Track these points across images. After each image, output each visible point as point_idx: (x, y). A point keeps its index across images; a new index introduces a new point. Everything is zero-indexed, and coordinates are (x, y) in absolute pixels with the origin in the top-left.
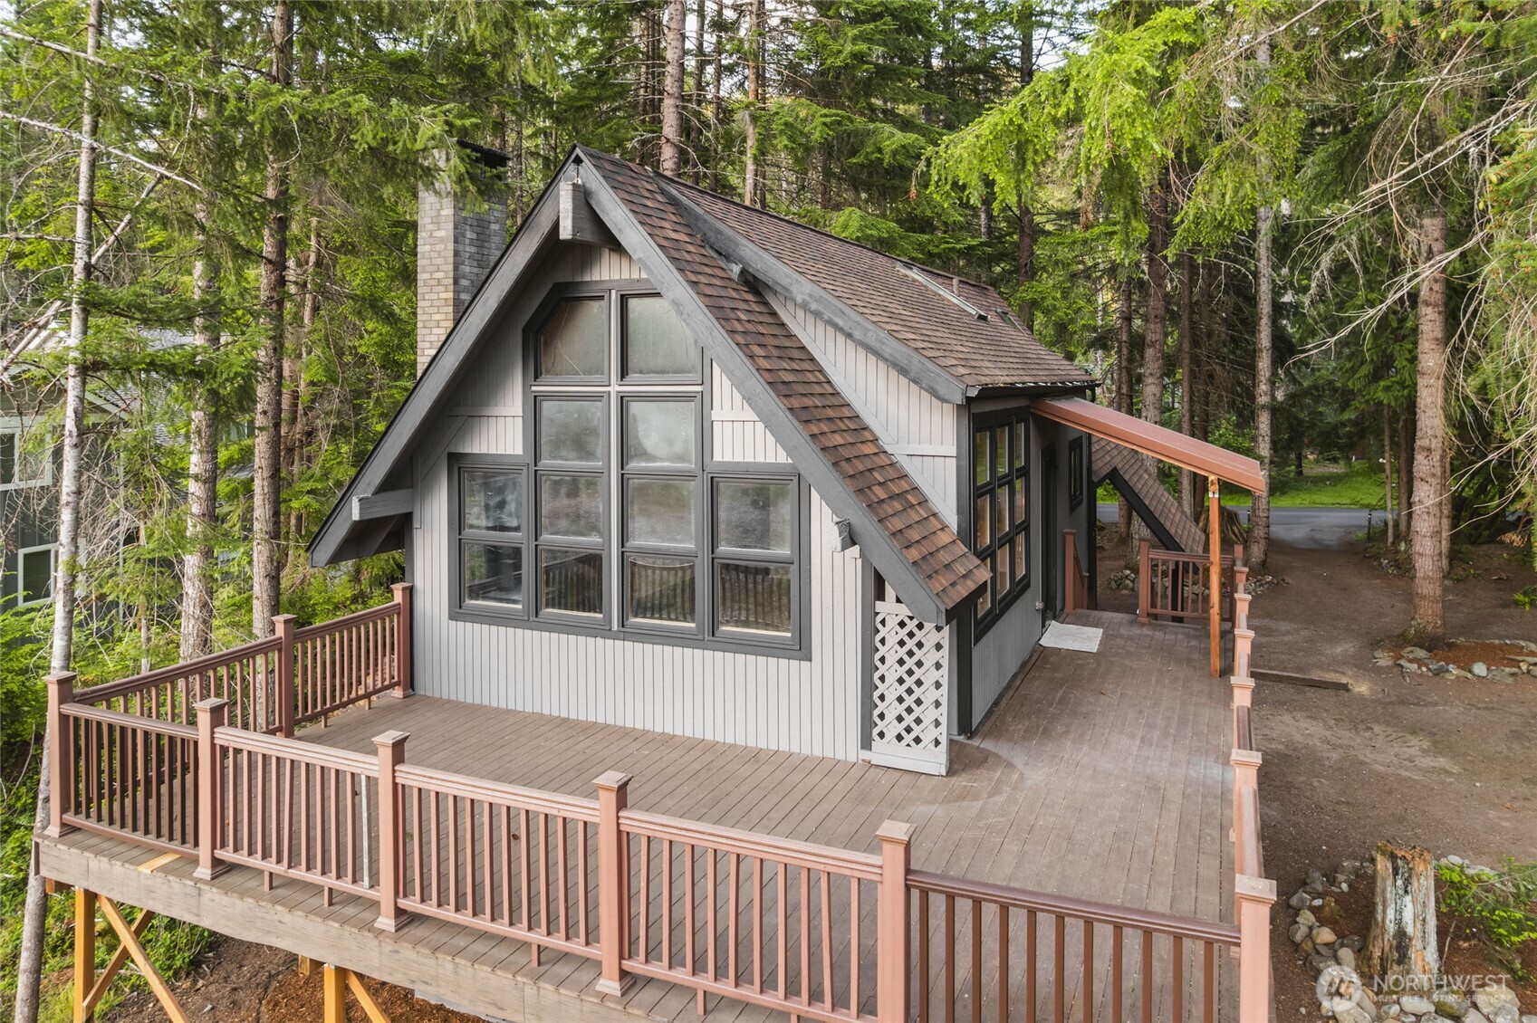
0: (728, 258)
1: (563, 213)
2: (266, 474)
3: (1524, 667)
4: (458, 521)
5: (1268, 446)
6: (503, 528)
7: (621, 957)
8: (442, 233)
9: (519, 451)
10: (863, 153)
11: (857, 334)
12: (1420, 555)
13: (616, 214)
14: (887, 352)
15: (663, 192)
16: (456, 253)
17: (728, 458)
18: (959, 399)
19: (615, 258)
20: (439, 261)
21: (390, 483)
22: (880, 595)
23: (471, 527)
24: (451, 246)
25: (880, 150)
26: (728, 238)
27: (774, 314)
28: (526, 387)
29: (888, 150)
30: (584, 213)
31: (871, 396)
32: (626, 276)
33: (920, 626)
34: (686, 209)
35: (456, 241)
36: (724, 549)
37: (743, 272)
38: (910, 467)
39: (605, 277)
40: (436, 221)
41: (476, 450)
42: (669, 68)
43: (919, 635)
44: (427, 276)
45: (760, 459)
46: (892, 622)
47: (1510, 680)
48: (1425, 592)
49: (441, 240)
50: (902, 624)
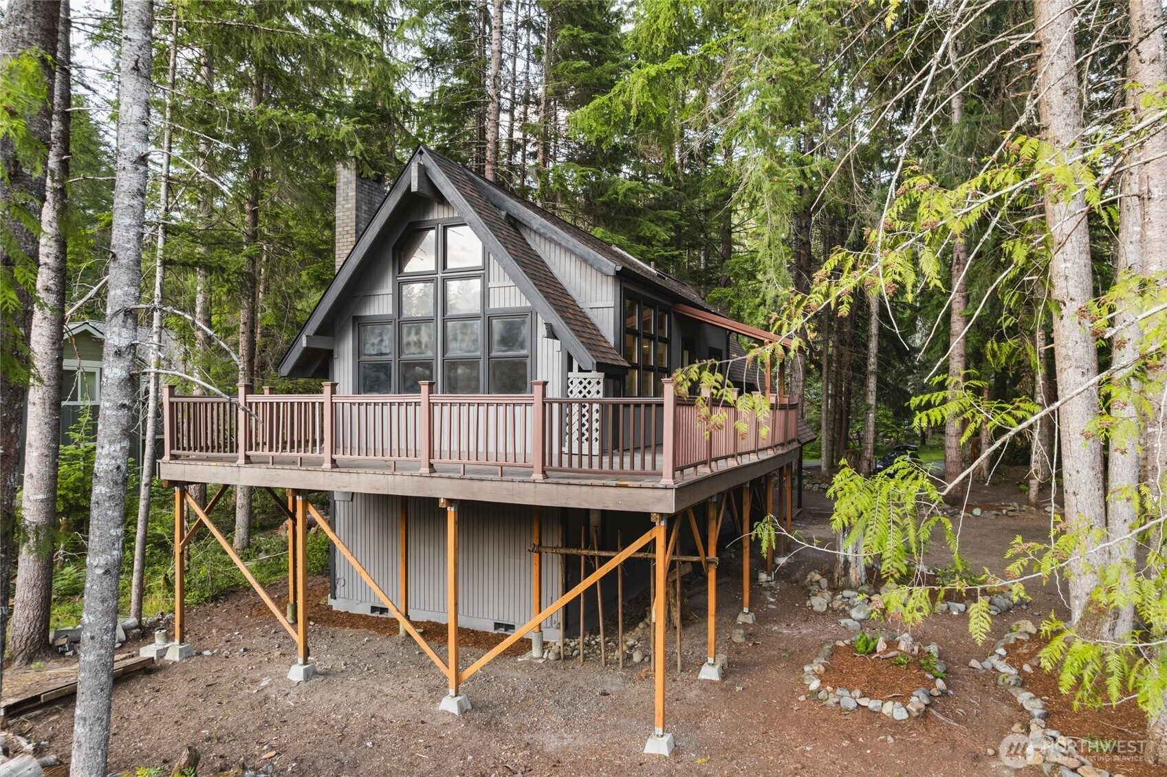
0: (500, 209)
1: (413, 180)
2: (246, 359)
3: (1004, 511)
4: (358, 351)
5: (874, 398)
6: (382, 354)
7: (430, 458)
8: (350, 206)
9: (390, 312)
10: (606, 195)
11: (563, 244)
12: (949, 448)
13: (441, 180)
14: (578, 251)
15: (466, 175)
16: (357, 216)
17: (497, 306)
18: (612, 273)
19: (441, 208)
20: (347, 221)
21: (320, 331)
22: (570, 369)
23: (365, 355)
24: (354, 212)
25: (617, 193)
26: (501, 198)
27: (524, 239)
28: (394, 277)
29: (621, 193)
30: (424, 179)
31: (573, 280)
32: (446, 216)
33: (589, 383)
34: (479, 183)
35: (357, 210)
36: (494, 354)
37: (508, 215)
38: (590, 313)
39: (436, 217)
40: (346, 199)
41: (368, 314)
42: (489, 145)
43: (589, 387)
44: (341, 229)
45: (513, 305)
46: (576, 382)
47: (994, 517)
48: (951, 470)
49: (348, 209)
50: (581, 383)
